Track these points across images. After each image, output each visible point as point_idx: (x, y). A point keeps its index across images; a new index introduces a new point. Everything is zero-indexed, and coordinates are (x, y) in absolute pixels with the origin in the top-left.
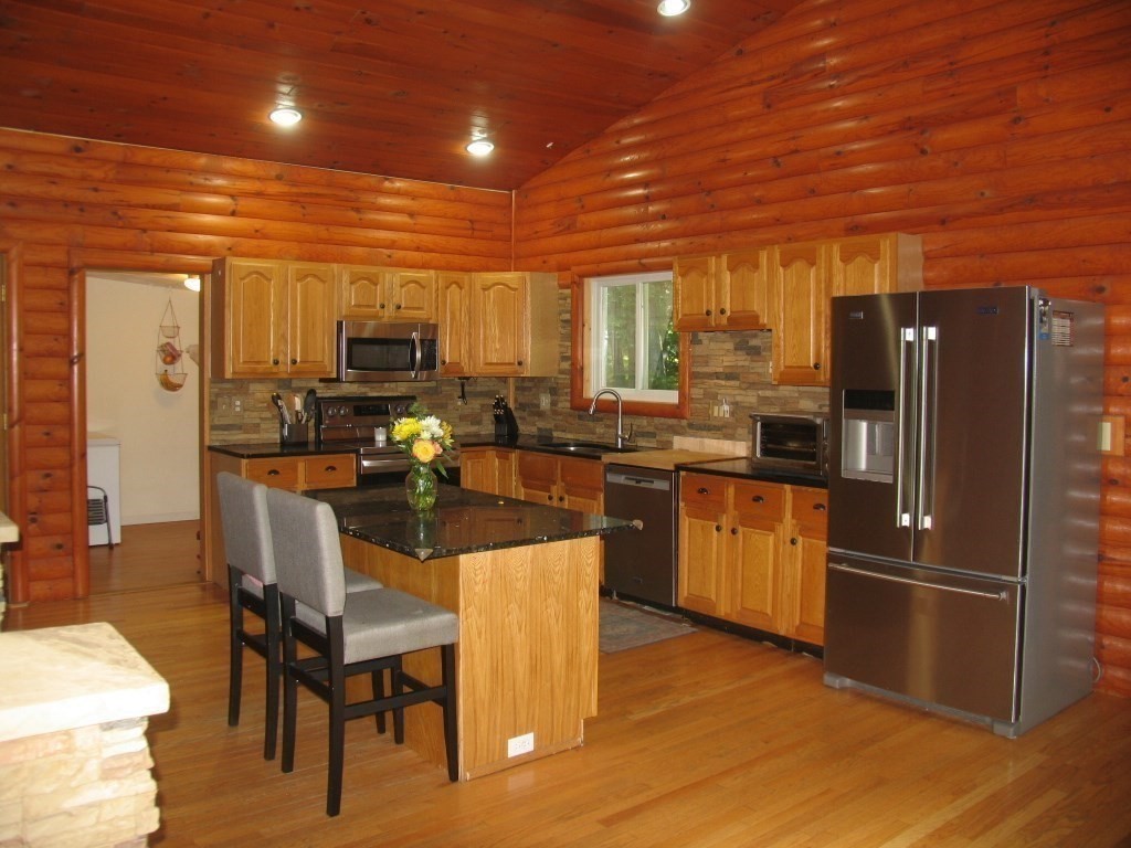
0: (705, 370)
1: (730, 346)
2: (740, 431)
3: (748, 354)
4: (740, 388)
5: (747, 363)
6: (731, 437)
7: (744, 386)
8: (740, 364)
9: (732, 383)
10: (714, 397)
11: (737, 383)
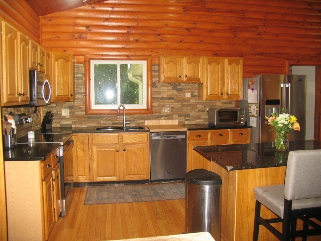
0: (159, 96)
1: (171, 88)
2: (174, 116)
3: (177, 91)
4: (174, 102)
5: (177, 94)
6: (172, 119)
7: (176, 101)
8: (174, 94)
9: (171, 100)
10: (164, 106)
11: (173, 101)
